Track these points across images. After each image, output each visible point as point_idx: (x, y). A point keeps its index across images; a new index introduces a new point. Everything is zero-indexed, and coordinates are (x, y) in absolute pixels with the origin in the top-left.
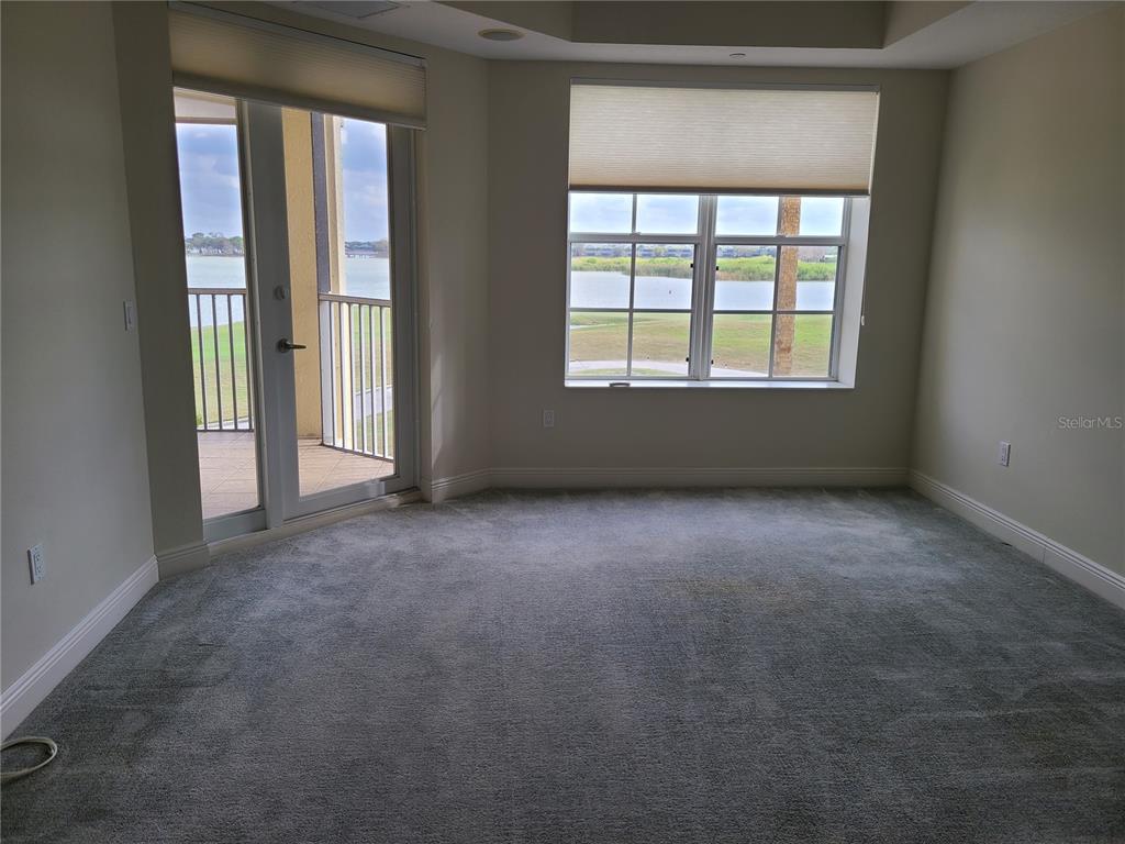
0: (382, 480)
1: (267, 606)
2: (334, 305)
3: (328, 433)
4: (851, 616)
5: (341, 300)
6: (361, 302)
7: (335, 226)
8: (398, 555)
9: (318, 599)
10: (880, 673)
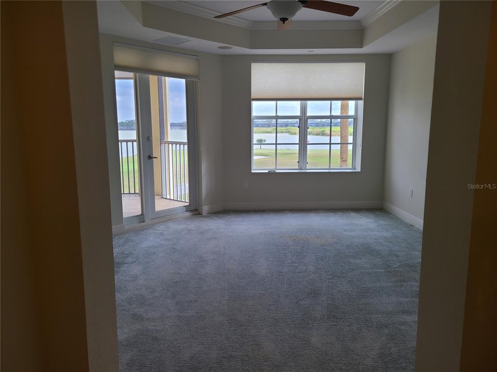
0: (184, 206)
1: (145, 245)
2: (166, 145)
3: (164, 193)
4: (347, 246)
5: (169, 143)
6: (176, 143)
7: (167, 116)
8: (191, 230)
9: (163, 242)
10: (352, 260)
